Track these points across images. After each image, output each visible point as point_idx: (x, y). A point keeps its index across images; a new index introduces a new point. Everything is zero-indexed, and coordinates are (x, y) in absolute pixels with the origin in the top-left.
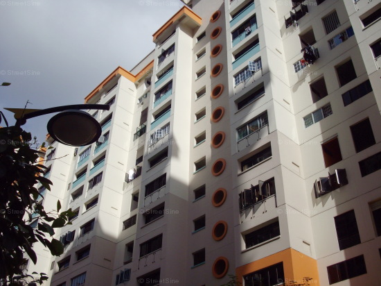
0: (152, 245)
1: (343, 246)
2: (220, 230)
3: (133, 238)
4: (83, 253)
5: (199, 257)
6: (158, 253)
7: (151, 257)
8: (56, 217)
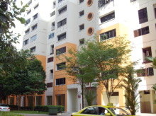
0: (62, 23)
1: (141, 22)
2: (90, 16)
3: (54, 20)
4: (34, 27)
5: (82, 27)
6: (65, 26)
7: (62, 27)
8: (21, 8)
